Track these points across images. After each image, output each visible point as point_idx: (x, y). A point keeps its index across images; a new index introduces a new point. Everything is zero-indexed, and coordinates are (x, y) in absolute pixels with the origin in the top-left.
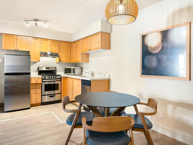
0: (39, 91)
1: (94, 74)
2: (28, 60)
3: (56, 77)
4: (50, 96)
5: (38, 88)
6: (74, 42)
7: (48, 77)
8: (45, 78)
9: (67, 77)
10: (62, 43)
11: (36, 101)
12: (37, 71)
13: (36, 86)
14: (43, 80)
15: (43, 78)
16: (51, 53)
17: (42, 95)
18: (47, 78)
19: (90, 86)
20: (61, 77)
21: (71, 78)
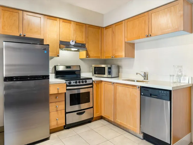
0: (61, 106)
1: (147, 75)
2: (46, 52)
3: (86, 82)
4: (78, 114)
5: (59, 102)
6: (107, 28)
7: (74, 81)
8: (70, 83)
9: (101, 81)
10: (90, 28)
11: (57, 122)
12: (54, 71)
13: (56, 97)
14: (68, 88)
15: (68, 84)
16: (76, 42)
17: (66, 113)
18: (73, 83)
19: (170, 100)
20: (93, 81)
21: (111, 82)
